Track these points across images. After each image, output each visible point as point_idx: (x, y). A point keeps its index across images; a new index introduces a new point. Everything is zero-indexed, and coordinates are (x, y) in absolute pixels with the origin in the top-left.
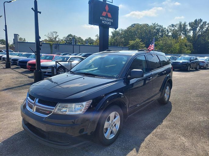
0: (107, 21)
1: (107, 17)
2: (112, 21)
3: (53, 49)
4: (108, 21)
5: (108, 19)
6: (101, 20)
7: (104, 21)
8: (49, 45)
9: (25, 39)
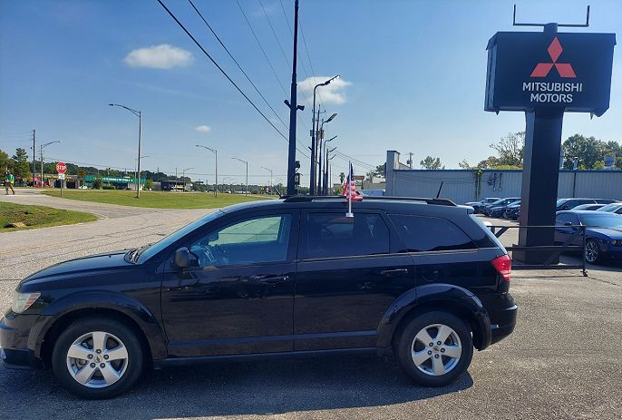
0: (553, 92)
1: (553, 77)
2: (579, 87)
3: (484, 185)
4: (559, 93)
5: (556, 86)
6: (528, 93)
7: (540, 92)
8: (471, 174)
9: (438, 159)
